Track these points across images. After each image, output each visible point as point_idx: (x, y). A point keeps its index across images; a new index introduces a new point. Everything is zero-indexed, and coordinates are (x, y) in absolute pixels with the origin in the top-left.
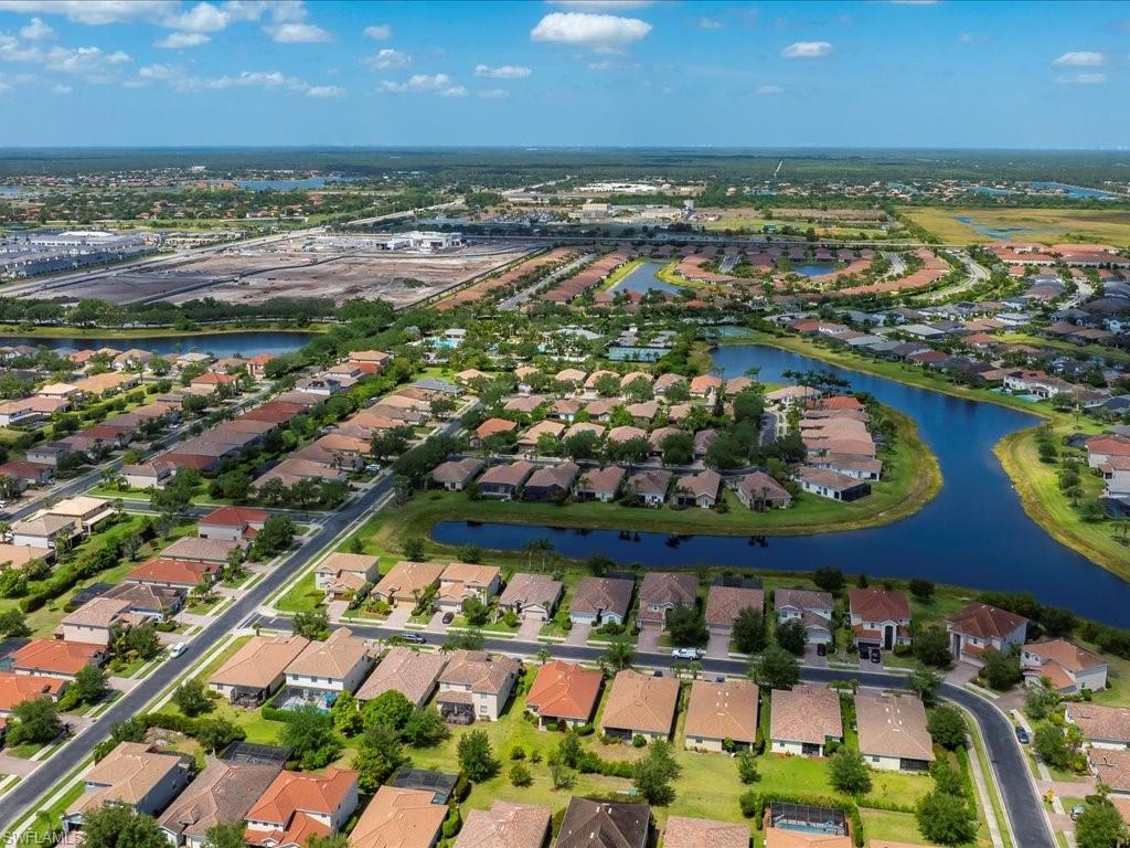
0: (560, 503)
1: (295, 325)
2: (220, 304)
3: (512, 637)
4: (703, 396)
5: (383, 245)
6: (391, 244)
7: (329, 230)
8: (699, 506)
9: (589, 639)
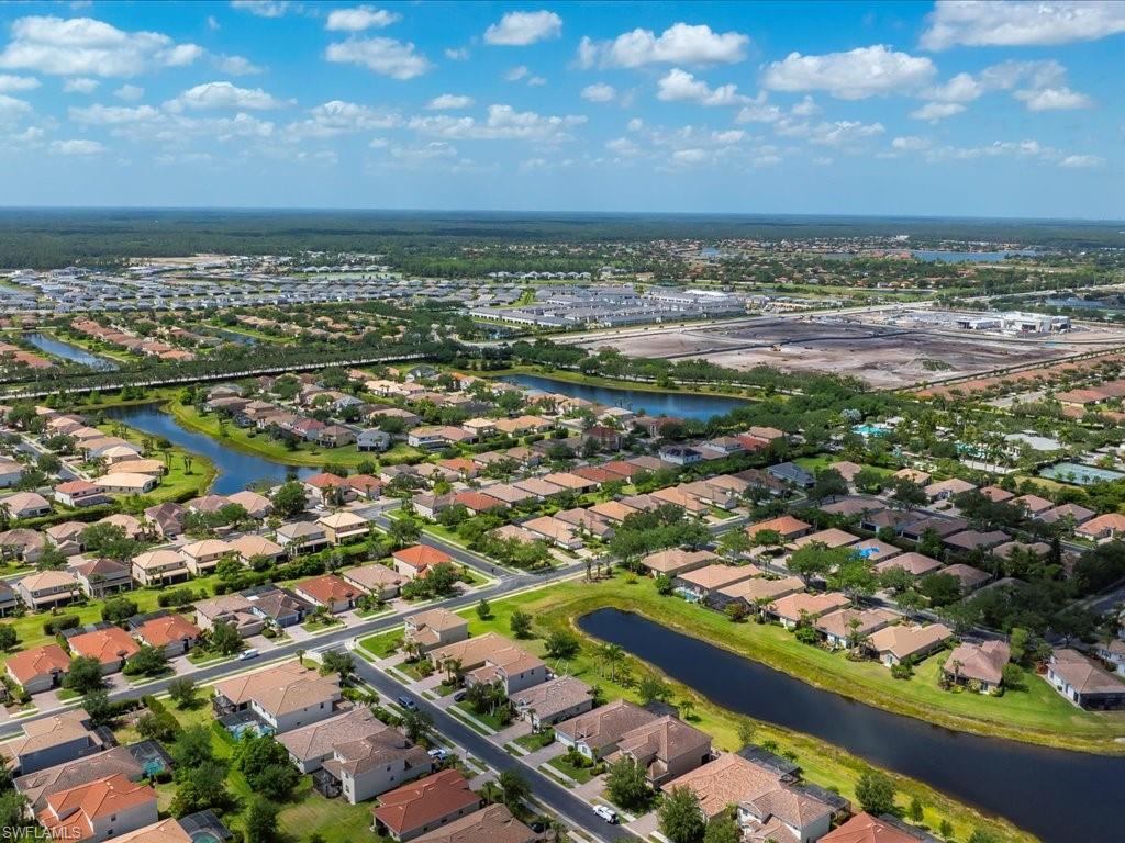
0: (738, 618)
1: (763, 393)
2: (712, 365)
3: (487, 734)
4: (1091, 539)
5: (965, 323)
6: (974, 324)
7: (935, 304)
8: (882, 663)
9: (549, 762)
